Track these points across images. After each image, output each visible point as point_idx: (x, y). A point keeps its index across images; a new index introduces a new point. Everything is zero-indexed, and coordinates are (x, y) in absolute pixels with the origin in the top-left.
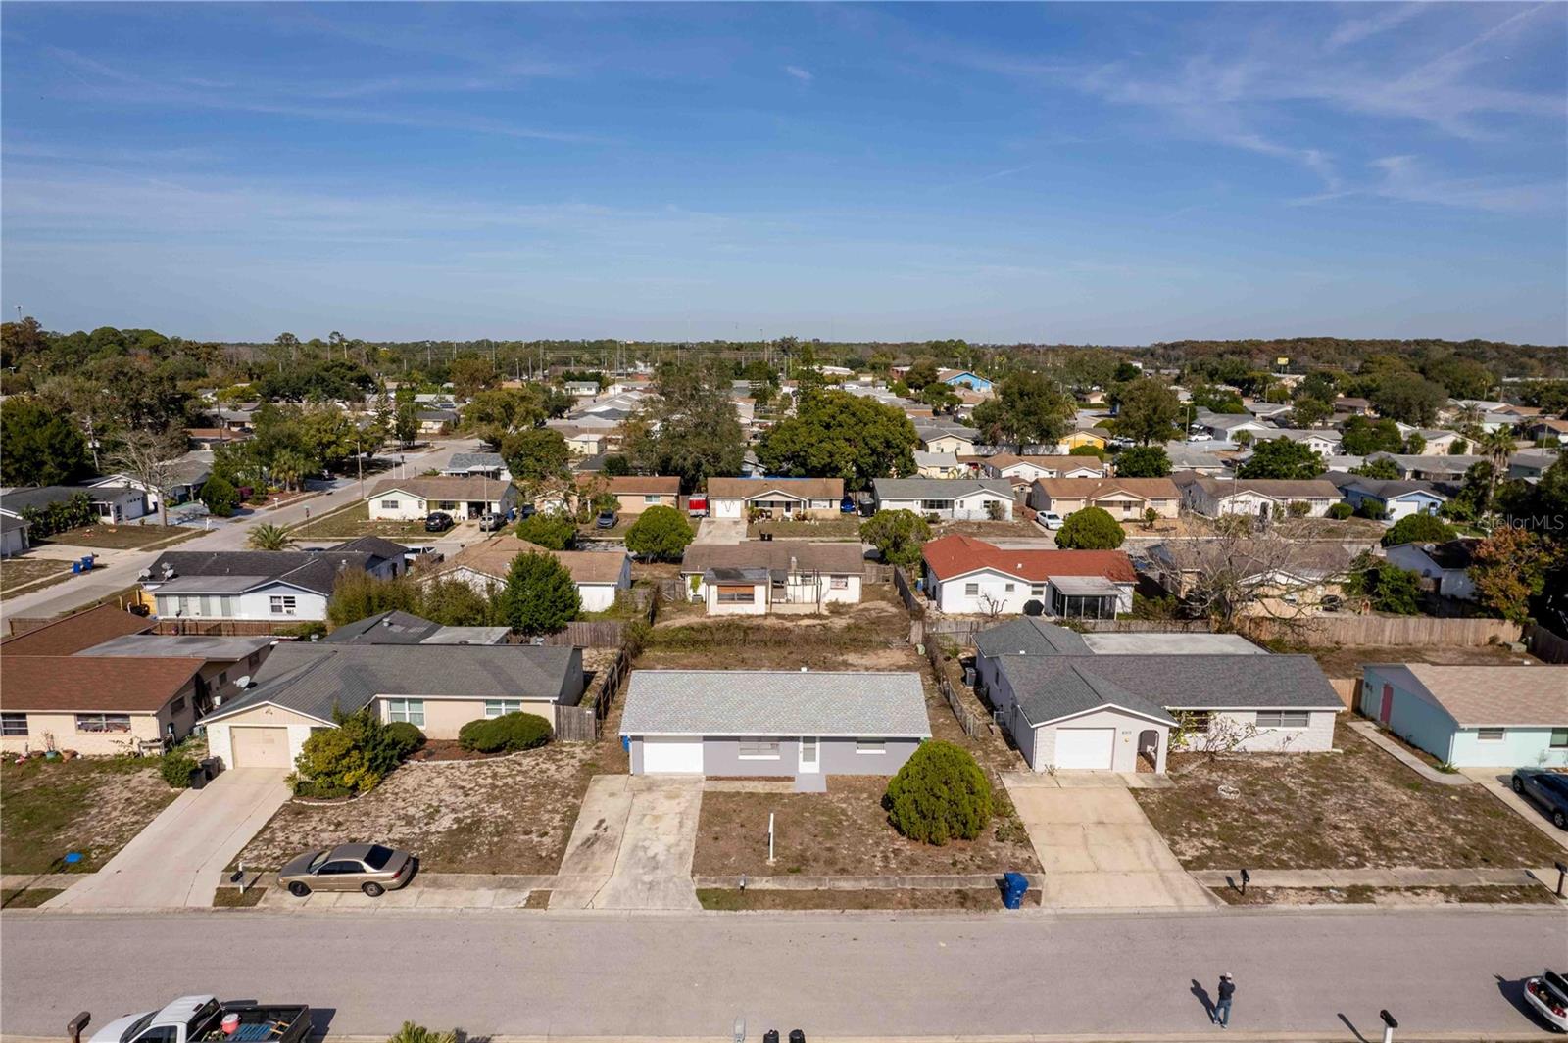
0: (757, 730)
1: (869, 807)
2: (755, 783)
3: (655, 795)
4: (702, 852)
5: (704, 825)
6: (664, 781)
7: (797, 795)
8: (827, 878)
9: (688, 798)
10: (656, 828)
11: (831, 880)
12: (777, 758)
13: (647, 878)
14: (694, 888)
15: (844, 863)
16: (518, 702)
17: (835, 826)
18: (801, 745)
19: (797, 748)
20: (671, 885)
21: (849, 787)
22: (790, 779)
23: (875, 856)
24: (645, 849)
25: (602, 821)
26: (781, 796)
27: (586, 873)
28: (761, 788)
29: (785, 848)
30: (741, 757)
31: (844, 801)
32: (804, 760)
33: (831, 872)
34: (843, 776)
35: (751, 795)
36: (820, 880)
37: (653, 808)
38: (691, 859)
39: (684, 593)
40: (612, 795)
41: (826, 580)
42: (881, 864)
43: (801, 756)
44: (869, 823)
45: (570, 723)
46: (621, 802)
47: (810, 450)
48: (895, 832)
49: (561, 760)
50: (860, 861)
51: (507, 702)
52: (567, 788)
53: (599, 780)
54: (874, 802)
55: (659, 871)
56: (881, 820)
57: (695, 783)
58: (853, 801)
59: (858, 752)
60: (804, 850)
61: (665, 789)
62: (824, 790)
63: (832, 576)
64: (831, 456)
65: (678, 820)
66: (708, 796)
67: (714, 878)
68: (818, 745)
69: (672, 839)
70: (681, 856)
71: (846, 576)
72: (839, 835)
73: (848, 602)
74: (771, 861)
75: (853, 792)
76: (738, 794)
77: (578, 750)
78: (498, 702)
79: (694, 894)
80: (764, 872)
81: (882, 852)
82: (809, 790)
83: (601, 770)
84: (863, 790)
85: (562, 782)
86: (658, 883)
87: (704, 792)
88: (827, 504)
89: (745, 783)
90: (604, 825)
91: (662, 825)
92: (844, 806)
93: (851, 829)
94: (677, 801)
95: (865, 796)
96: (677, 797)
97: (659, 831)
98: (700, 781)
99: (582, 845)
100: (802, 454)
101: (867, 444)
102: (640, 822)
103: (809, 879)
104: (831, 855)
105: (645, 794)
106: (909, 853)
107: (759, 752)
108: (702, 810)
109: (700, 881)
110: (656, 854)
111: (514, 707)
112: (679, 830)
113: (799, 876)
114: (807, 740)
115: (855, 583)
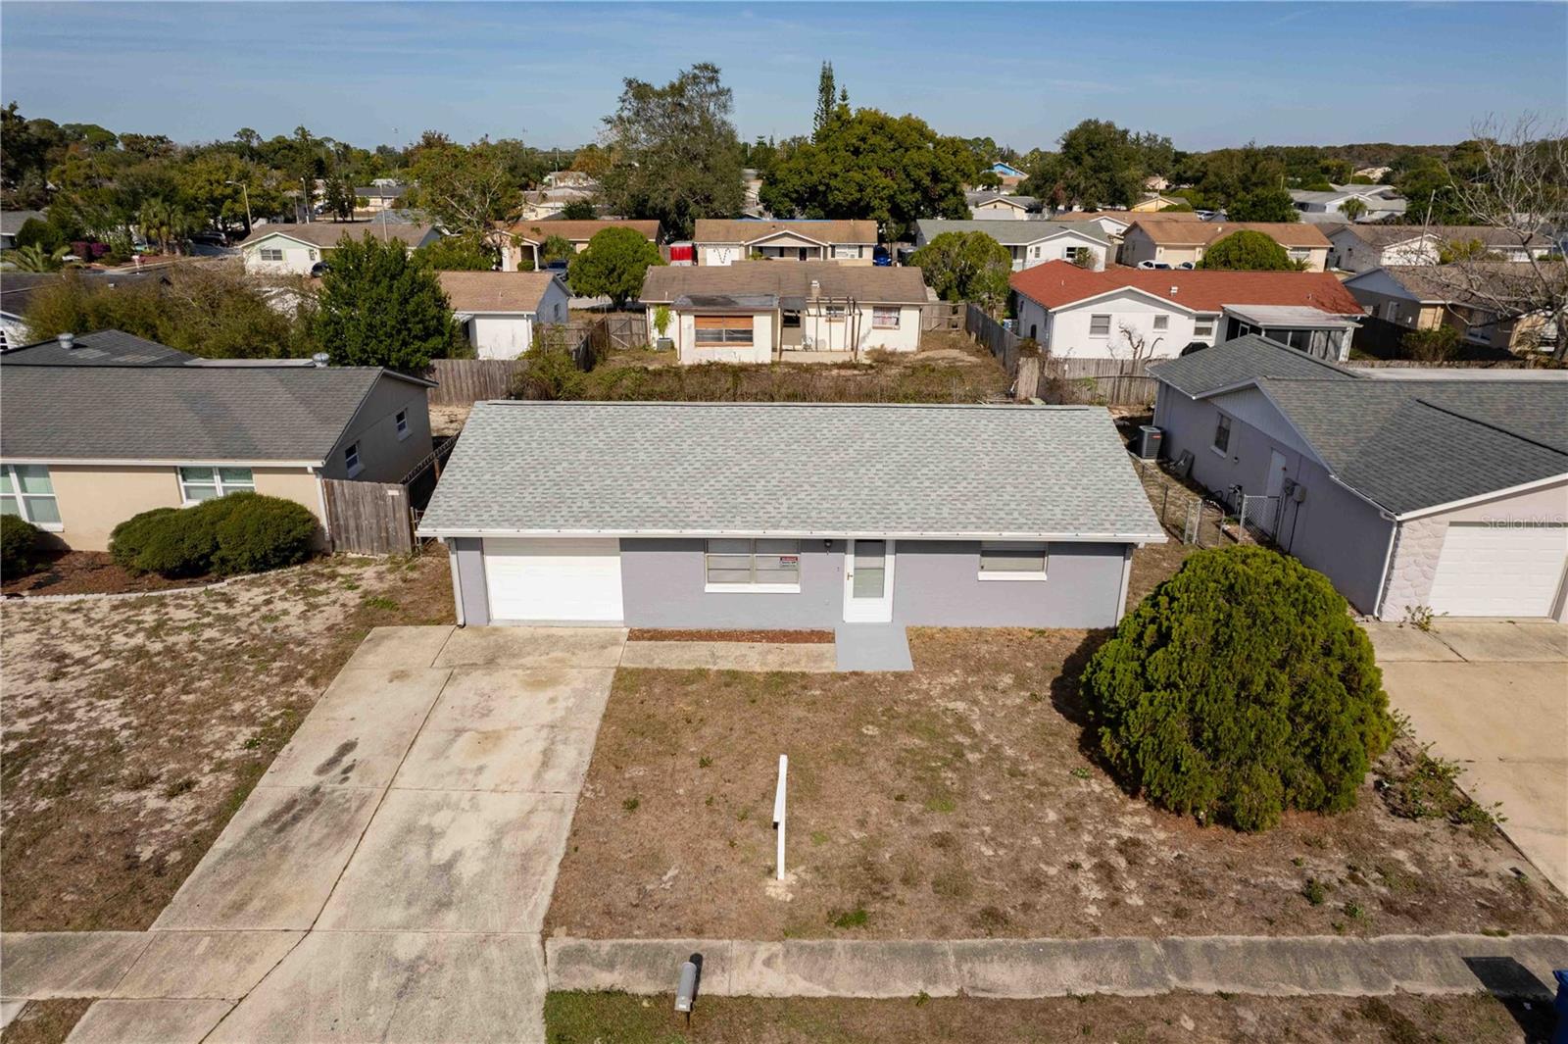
0: (746, 525)
1: (1022, 710)
2: (743, 647)
3: (501, 677)
4: (588, 848)
5: (606, 762)
6: (533, 640)
7: (843, 677)
8: (948, 945)
9: (579, 684)
10: (480, 769)
11: (962, 955)
12: (795, 588)
13: (408, 945)
14: (541, 987)
15: (991, 892)
16: (247, 473)
17: (948, 765)
18: (850, 560)
19: (840, 569)
20: (474, 974)
21: (965, 657)
22: (824, 637)
23: (1074, 866)
24: (433, 835)
25: (348, 747)
26: (805, 680)
27: (238, 924)
28: (756, 659)
29: (819, 837)
30: (710, 588)
31: (960, 692)
32: (855, 596)
33: (958, 923)
34: (944, 630)
35: (733, 677)
36: (927, 954)
37: (486, 713)
38: (553, 871)
39: (646, 336)
40: (399, 676)
41: (868, 314)
42: (1096, 893)
43: (849, 585)
44: (1035, 755)
45: (357, 516)
46: (412, 696)
47: (833, 183)
48: (1109, 783)
49: (326, 592)
50: (1037, 883)
51: (225, 473)
52: (302, 658)
53: (384, 638)
54: (1034, 698)
55: (450, 917)
56: (1064, 748)
57: (604, 647)
58: (980, 695)
59: (983, 576)
60: (872, 844)
61: (528, 661)
62: (906, 664)
63: (876, 308)
64: (861, 190)
65: (540, 745)
66: (626, 680)
67: (606, 945)
68: (890, 559)
69: (510, 806)
70: (526, 860)
71: (898, 309)
72: (963, 795)
73: (901, 349)
74: (781, 885)
75: (977, 671)
76: (702, 674)
77: (369, 572)
78: (207, 473)
79: (537, 1009)
80: (758, 925)
81: (1093, 851)
82: (873, 662)
83: (399, 615)
84: (999, 667)
85: (301, 643)
86: (438, 966)
87: (619, 670)
88: (856, 252)
89: (720, 646)
90: (347, 761)
91: (498, 762)
92: (960, 706)
93: (991, 773)
94: (550, 693)
95: (1007, 680)
96: (552, 681)
97: (486, 781)
98: (615, 642)
99: (266, 823)
100: (822, 188)
101: (908, 176)
102: (440, 753)
103: (896, 952)
104: (949, 862)
105: (477, 674)
106: (1168, 855)
107: (751, 575)
108: (606, 717)
109: (567, 957)
110: (457, 856)
111: (239, 484)
112: (538, 776)
113: (863, 939)
114: (866, 547)
115: (910, 319)
